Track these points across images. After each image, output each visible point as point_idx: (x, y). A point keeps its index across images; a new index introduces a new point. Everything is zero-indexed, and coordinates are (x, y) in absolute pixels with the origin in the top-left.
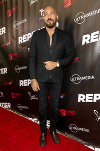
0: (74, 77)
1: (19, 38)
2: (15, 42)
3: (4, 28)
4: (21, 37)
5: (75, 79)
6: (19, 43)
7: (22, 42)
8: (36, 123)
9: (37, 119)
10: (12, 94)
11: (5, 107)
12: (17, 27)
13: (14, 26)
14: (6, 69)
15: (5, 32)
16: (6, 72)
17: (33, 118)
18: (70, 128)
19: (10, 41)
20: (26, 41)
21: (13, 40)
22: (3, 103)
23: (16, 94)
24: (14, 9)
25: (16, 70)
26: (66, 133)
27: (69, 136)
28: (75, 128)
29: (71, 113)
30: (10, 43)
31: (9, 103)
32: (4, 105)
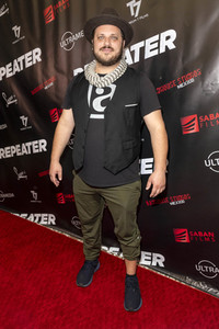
0: (213, 157)
3: (38, 50)
4: (79, 69)
5: (215, 162)
8: (116, 258)
9: (118, 249)
10: (59, 195)
11: (42, 222)
12: (69, 46)
13: (63, 45)
14: (44, 141)
15: (40, 60)
16: (44, 148)
17: (109, 247)
18: (200, 268)
19: (52, 78)
21: (60, 76)
22: (38, 215)
23: (70, 196)
24: (62, 4)
26: (189, 280)
27: (196, 285)
28: (211, 269)
29: (203, 238)
30: (52, 84)
31: (51, 215)
32: (40, 218)
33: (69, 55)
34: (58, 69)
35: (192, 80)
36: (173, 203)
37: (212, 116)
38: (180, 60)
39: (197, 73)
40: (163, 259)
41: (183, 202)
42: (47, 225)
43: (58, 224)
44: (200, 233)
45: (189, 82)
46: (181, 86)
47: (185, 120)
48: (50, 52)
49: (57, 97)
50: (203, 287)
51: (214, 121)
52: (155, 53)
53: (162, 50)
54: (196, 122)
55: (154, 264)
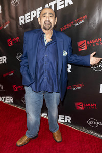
1: (20, 18)
2: (14, 23)
4: (22, 17)
5: (96, 66)
6: (21, 24)
7: (24, 23)
8: (46, 119)
9: (46, 114)
10: (14, 86)
11: (6, 101)
12: (16, 4)
13: (13, 3)
14: (5, 57)
15: (0, 12)
16: (5, 61)
17: (42, 113)
18: (89, 123)
19: (8, 22)
20: (29, 21)
21: (12, 20)
22: (3, 98)
23: (20, 87)
25: (18, 58)
26: (84, 129)
27: (87, 131)
28: (95, 123)
29: (90, 107)
30: (8, 25)
31: (10, 97)
32: (5, 99)
33: (16, 8)
34: (11, 17)
35: (83, 21)
36: (74, 89)
37: (93, 41)
38: (76, 10)
39: (85, 17)
40: (70, 118)
41: (80, 88)
42: (9, 103)
43: (15, 102)
44: (89, 104)
45: (81, 22)
46: (77, 25)
47: (79, 44)
48: (6, 7)
49: (11, 32)
50: (91, 132)
51: (95, 44)
52: (63, 6)
53: (66, 5)
54: (85, 44)
55: (66, 121)
